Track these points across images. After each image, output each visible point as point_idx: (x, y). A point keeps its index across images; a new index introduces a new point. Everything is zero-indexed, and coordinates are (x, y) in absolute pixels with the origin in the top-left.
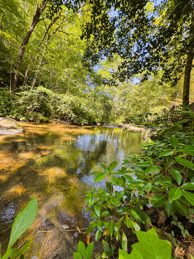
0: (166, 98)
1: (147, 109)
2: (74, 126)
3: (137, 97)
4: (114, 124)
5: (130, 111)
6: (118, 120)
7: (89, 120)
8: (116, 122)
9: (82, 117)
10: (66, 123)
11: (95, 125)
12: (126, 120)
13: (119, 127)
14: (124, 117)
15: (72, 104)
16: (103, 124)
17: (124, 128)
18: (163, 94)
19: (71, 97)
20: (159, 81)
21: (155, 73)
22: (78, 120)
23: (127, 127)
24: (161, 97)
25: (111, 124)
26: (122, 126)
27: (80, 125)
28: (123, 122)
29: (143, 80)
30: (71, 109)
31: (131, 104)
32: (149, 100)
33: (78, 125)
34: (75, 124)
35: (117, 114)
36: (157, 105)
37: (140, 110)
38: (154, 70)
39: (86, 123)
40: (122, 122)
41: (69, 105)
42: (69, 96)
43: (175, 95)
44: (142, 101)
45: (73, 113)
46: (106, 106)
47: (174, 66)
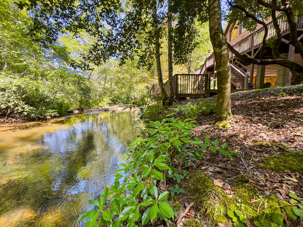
0: (147, 75)
1: (132, 86)
2: (32, 123)
3: (119, 74)
4: (98, 108)
5: (114, 90)
6: (103, 102)
7: (59, 109)
8: (100, 104)
9: (45, 106)
10: (14, 120)
11: (70, 115)
12: (111, 101)
13: (105, 111)
14: (109, 98)
15: (20, 91)
16: (82, 110)
17: (112, 111)
18: (143, 72)
19: (15, 78)
20: (137, 66)
21: (131, 57)
22: (39, 112)
23: (115, 109)
24: (142, 75)
25: (94, 109)
26: (109, 109)
27: (45, 119)
28: (109, 104)
29: (122, 64)
30: (19, 98)
31: (114, 81)
32: (131, 77)
33: (39, 119)
34: (33, 120)
35: (100, 96)
36: (140, 82)
37: (125, 88)
38: (130, 55)
39: (55, 115)
40: (107, 104)
41: (13, 92)
42: (11, 77)
43: (153, 72)
44: (125, 78)
45: (26, 104)
46: (82, 88)
47: (146, 53)
